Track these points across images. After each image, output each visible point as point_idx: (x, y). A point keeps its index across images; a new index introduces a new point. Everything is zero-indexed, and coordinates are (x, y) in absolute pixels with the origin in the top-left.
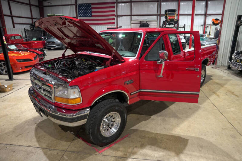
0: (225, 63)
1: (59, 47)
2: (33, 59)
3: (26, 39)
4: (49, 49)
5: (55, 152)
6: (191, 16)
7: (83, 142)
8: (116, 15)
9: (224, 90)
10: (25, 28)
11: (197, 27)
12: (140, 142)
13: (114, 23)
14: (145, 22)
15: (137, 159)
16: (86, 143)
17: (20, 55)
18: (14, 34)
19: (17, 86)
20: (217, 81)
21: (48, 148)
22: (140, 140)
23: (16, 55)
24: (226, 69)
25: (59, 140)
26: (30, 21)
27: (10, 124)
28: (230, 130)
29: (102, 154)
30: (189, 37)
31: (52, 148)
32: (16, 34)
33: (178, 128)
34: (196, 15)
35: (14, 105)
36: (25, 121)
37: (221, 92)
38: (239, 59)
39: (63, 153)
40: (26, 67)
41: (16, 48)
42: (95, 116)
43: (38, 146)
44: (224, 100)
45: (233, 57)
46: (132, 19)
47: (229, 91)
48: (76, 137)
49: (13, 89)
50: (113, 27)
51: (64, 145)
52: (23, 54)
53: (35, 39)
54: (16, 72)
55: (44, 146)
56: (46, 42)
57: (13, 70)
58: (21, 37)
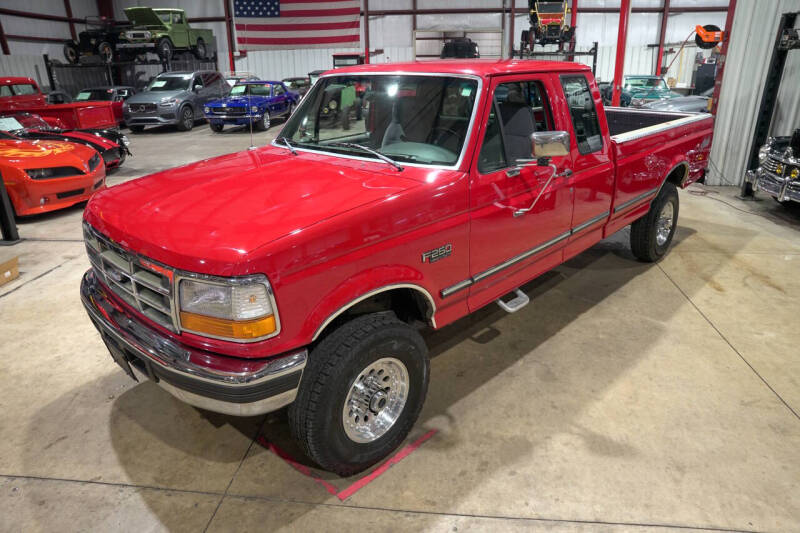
0: (734, 177)
1: (172, 122)
2: (86, 166)
3: (55, 96)
4: (138, 130)
5: (186, 502)
6: (617, 16)
7: (281, 463)
8: (362, 9)
9: (737, 269)
10: (46, 57)
11: (637, 50)
12: (474, 455)
13: (355, 38)
14: (461, 35)
15: (469, 518)
16: (293, 467)
17: (37, 155)
18: (10, 75)
19: (36, 263)
20: (712, 238)
21: (160, 486)
22: (476, 448)
23: (25, 154)
24: (736, 197)
25: (195, 455)
26: (62, 31)
27: (20, 401)
28: (769, 408)
29: (348, 504)
30: (610, 88)
31: (174, 487)
32: (16, 75)
33: (599, 405)
34: (635, 10)
35: (31, 333)
36: (71, 392)
37: (727, 276)
38: (784, 164)
39: (215, 504)
40: (61, 196)
41: (21, 127)
42: (326, 375)
43: (125, 479)
44: (740, 302)
45: (761, 156)
46: (419, 25)
47: (754, 273)
48: (255, 445)
49: (21, 273)
50: (352, 51)
51: (215, 474)
52: (50, 152)
53: (85, 96)
54: (28, 214)
55: (148, 481)
56: (124, 105)
57: (16, 205)
58: (35, 87)
